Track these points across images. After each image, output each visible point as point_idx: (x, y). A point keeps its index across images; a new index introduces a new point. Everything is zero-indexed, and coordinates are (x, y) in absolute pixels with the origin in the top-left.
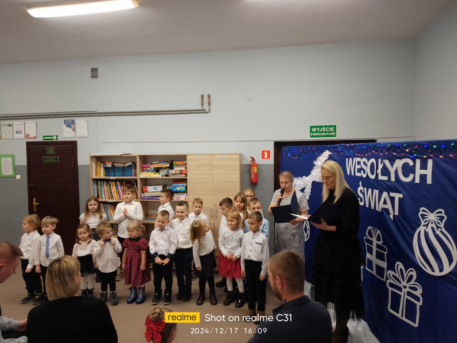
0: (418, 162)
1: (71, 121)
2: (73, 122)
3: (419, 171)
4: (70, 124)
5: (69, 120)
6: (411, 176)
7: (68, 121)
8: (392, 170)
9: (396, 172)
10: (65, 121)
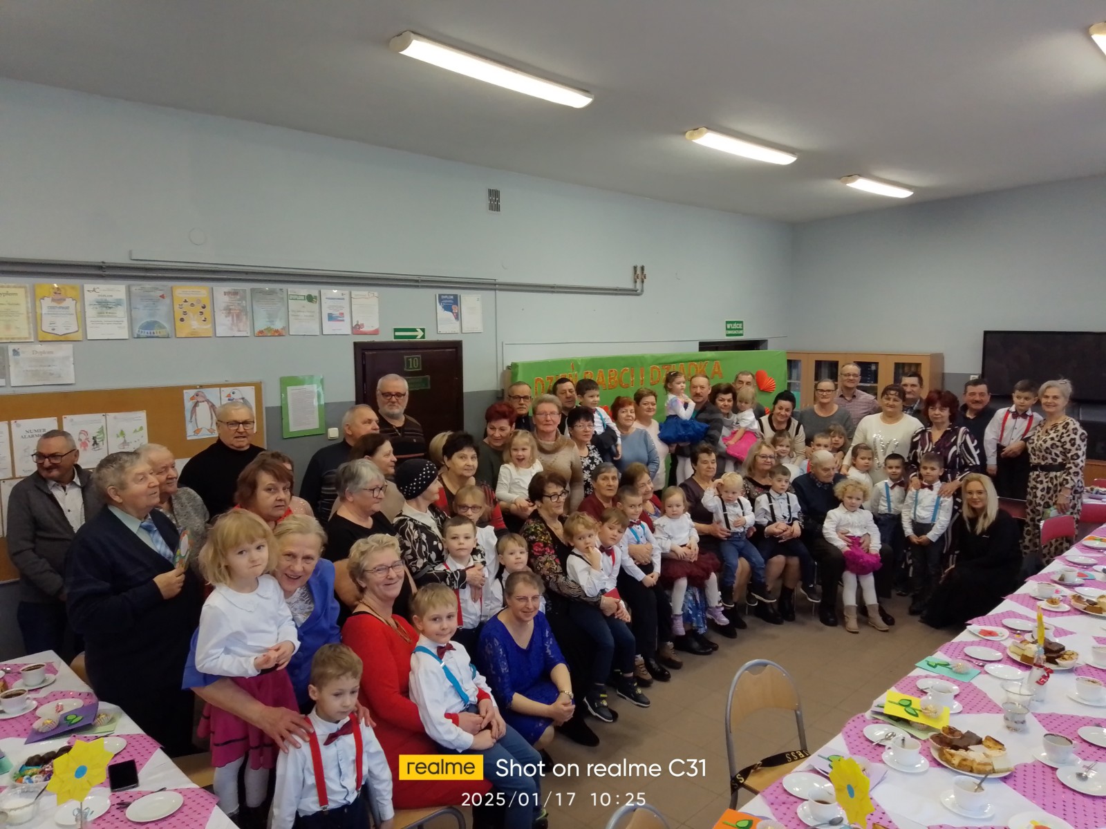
1: (452, 297)
2: (456, 300)
4: (451, 304)
5: (448, 295)
7: (446, 297)
10: (440, 296)
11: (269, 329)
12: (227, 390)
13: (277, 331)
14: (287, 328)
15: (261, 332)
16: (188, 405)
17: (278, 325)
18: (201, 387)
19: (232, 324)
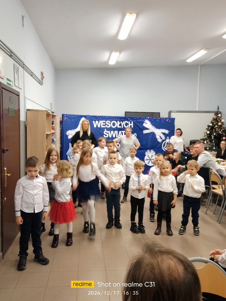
0: (129, 122)
3: (130, 125)
6: (128, 126)
8: (122, 125)
9: (123, 125)
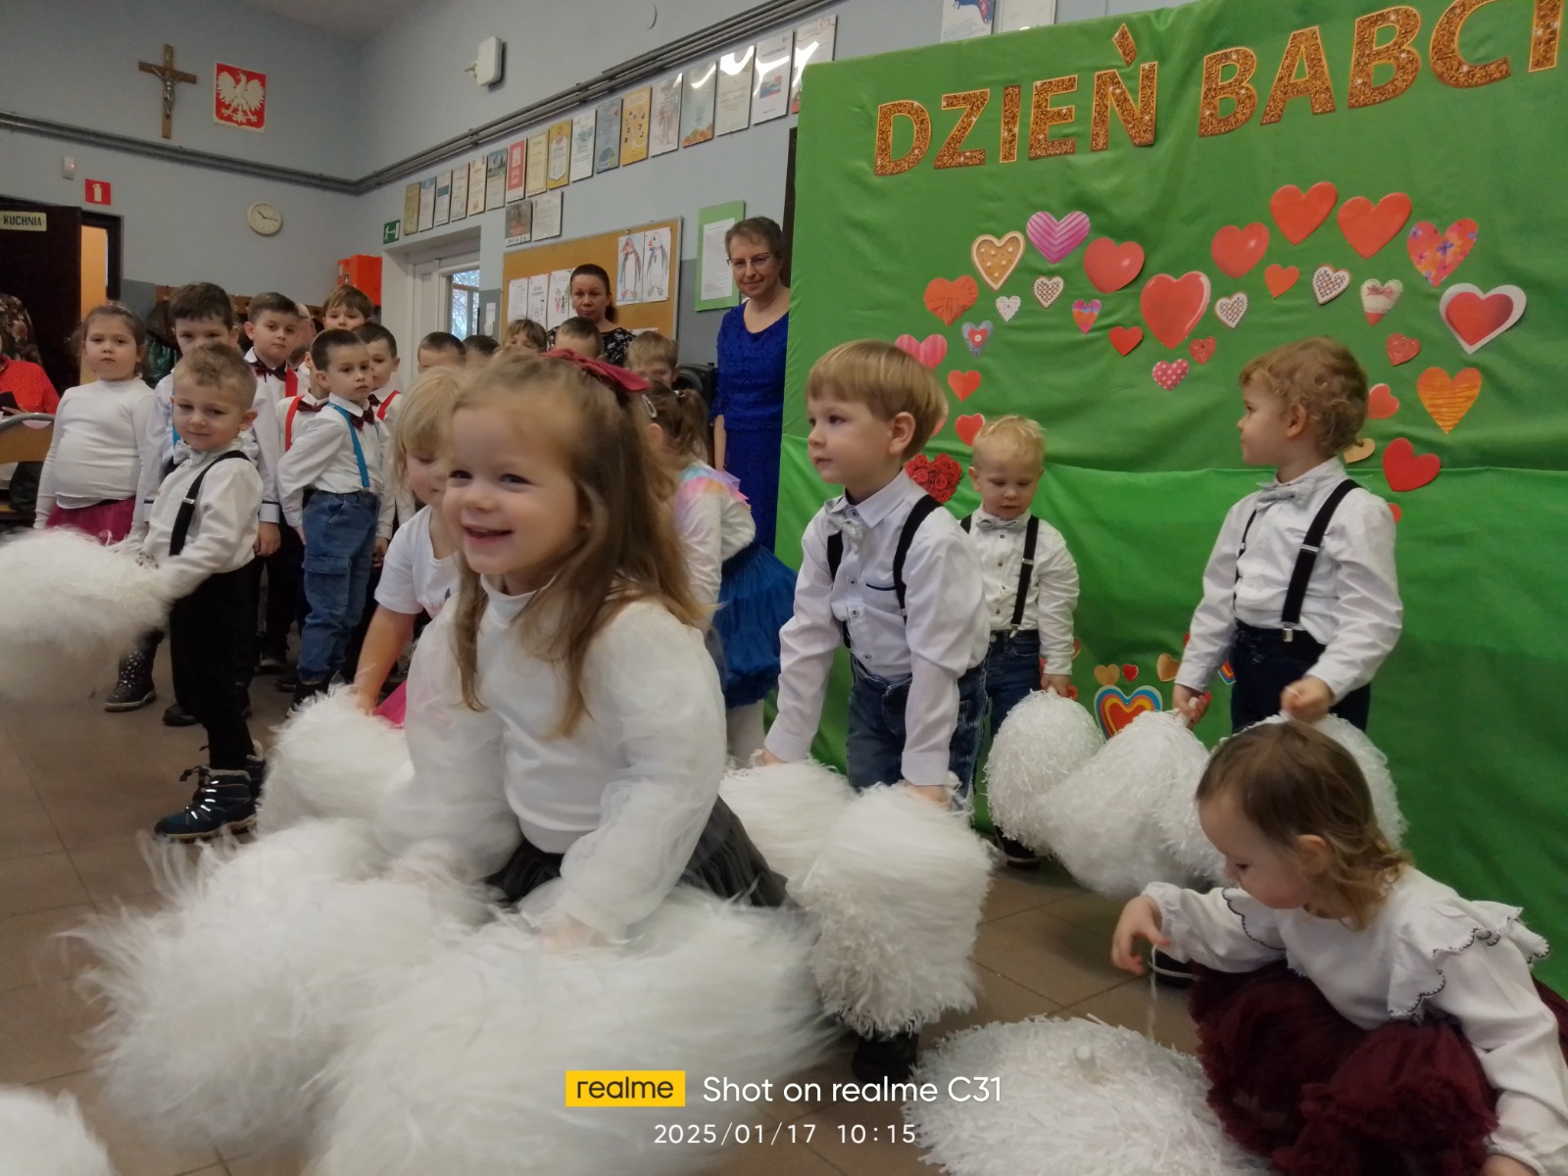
11: (694, 133)
12: (650, 234)
13: (702, 134)
14: (713, 127)
15: (687, 139)
16: (621, 257)
17: (704, 126)
18: (630, 232)
19: (663, 135)
